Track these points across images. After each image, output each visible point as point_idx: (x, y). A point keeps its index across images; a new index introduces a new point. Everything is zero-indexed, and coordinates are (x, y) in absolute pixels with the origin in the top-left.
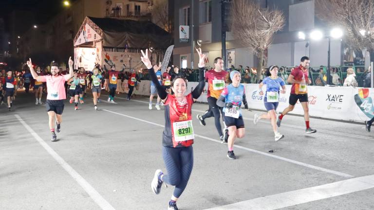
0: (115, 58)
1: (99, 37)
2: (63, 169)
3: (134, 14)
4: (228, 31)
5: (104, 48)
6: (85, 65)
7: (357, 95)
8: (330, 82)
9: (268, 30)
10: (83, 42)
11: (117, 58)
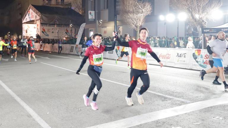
0: (48, 30)
1: (38, 18)
2: (15, 100)
3: (60, 4)
4: (118, 14)
5: (42, 24)
6: (29, 35)
7: (194, 53)
8: (178, 45)
9: (142, 14)
10: (28, 20)
11: (50, 31)
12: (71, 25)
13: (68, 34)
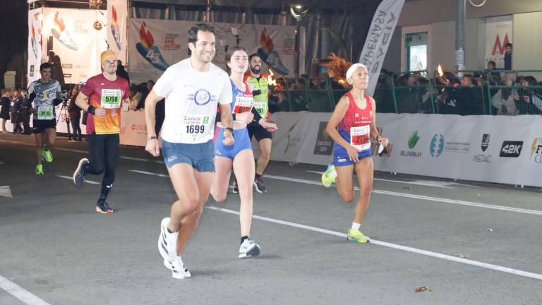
0: (170, 40)
5: (135, 6)
11: (177, 42)
12: (299, 7)
13: (271, 58)
